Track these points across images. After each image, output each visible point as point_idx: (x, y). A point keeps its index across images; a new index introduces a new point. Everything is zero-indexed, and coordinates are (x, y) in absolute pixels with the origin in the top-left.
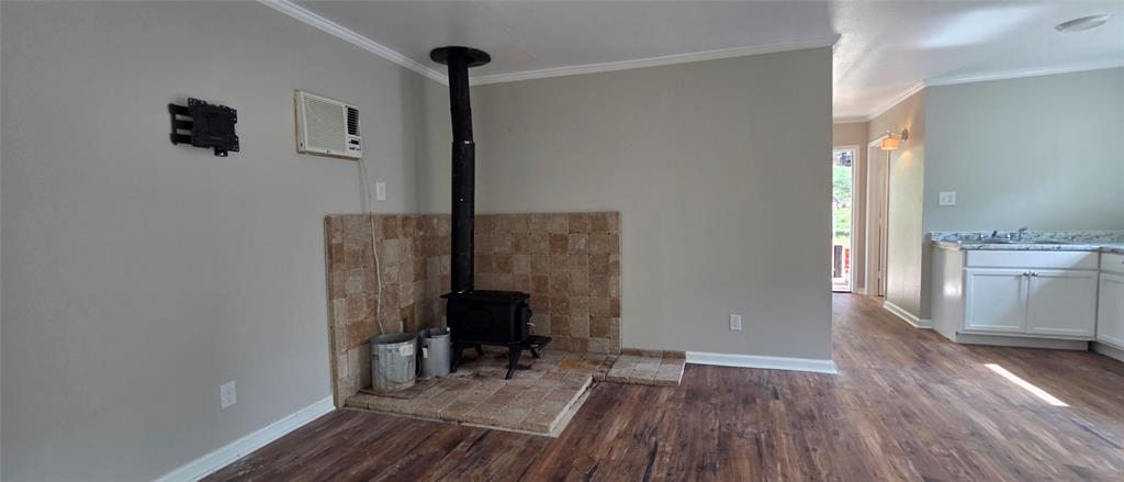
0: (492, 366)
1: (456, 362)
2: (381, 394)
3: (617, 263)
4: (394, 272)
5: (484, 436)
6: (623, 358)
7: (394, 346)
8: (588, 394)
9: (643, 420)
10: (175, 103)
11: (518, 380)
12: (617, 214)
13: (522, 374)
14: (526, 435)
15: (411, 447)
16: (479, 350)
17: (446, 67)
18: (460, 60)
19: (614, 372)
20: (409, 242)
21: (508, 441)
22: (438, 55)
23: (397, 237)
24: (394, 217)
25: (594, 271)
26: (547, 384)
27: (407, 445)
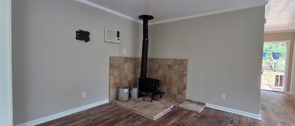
0: (149, 98)
1: (140, 95)
2: (119, 101)
3: (186, 74)
4: (126, 71)
5: (137, 116)
6: (186, 102)
7: (123, 89)
8: (170, 110)
9: (182, 121)
10: (77, 31)
11: (153, 103)
12: (187, 60)
13: (155, 101)
14: (148, 118)
15: (119, 115)
16: (147, 93)
17: (143, 20)
18: (146, 18)
19: (181, 106)
20: (131, 64)
21: (142, 118)
22: (140, 17)
23: (128, 63)
24: (128, 58)
25: (179, 76)
26: (160, 105)
27: (119, 114)
